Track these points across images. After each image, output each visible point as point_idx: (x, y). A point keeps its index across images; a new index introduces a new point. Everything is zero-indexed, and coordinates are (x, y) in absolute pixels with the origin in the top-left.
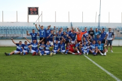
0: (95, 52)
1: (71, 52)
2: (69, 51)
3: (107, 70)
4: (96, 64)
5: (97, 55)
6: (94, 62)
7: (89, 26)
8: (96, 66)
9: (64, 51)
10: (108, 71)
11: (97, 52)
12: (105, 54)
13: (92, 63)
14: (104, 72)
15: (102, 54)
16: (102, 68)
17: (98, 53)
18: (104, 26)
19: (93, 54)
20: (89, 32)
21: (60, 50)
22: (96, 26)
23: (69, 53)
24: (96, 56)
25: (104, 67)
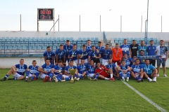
0: (139, 76)
1: (103, 77)
2: (100, 76)
3: (156, 103)
4: (141, 95)
5: (142, 81)
6: (137, 92)
7: (130, 38)
8: (140, 97)
9: (92, 75)
10: (158, 104)
11: (142, 77)
12: (155, 79)
13: (134, 93)
14: (151, 106)
15: (151, 80)
16: (149, 101)
17: (145, 78)
18: (154, 37)
19: (136, 79)
20: (131, 46)
21: (86, 74)
22: (142, 37)
23: (99, 78)
24: (141, 83)
25: (152, 100)
